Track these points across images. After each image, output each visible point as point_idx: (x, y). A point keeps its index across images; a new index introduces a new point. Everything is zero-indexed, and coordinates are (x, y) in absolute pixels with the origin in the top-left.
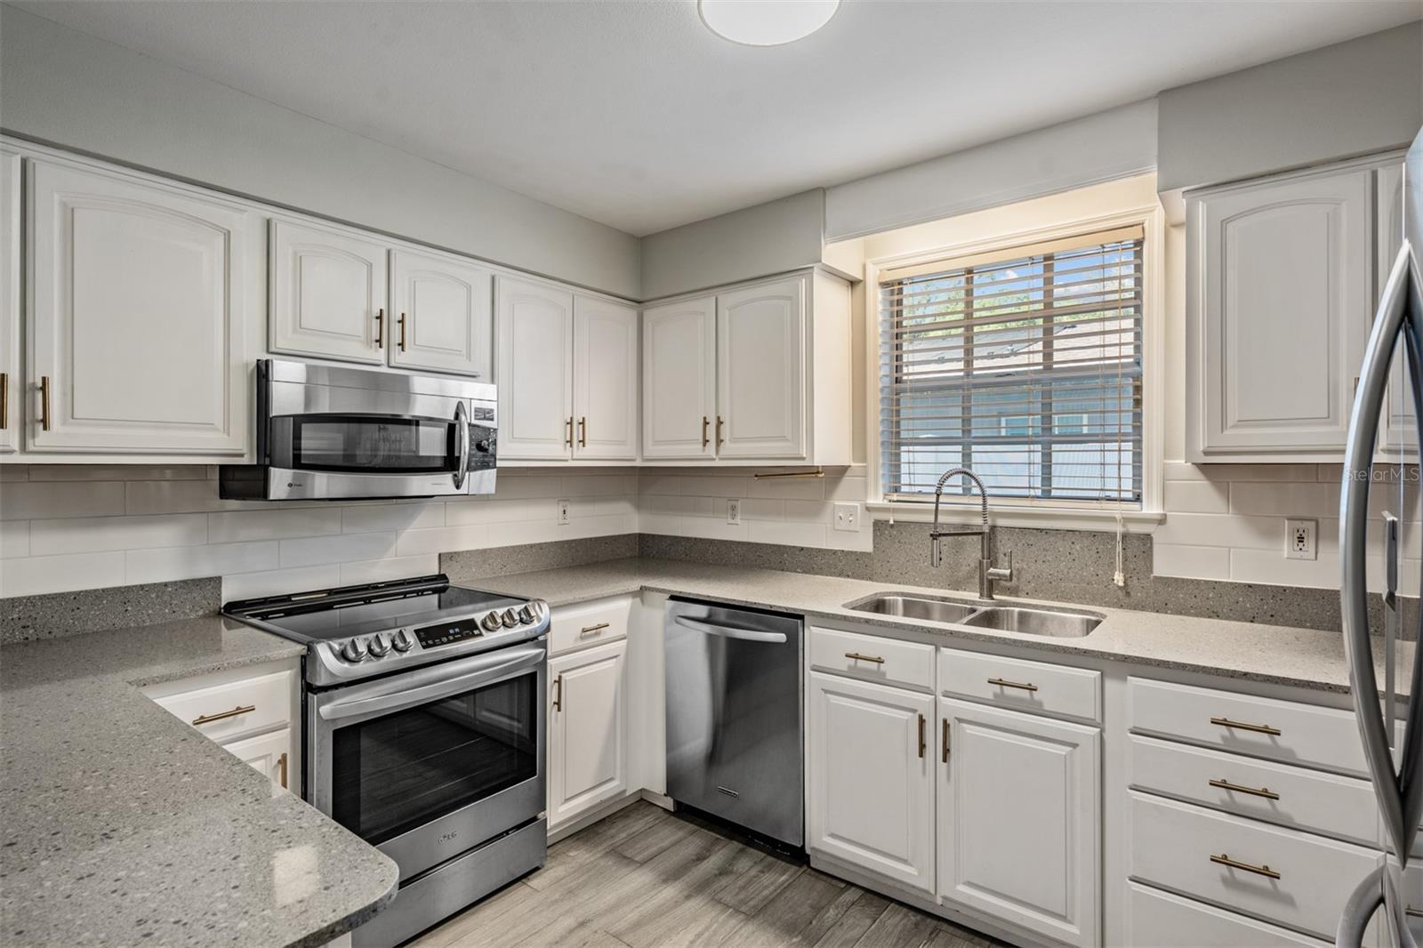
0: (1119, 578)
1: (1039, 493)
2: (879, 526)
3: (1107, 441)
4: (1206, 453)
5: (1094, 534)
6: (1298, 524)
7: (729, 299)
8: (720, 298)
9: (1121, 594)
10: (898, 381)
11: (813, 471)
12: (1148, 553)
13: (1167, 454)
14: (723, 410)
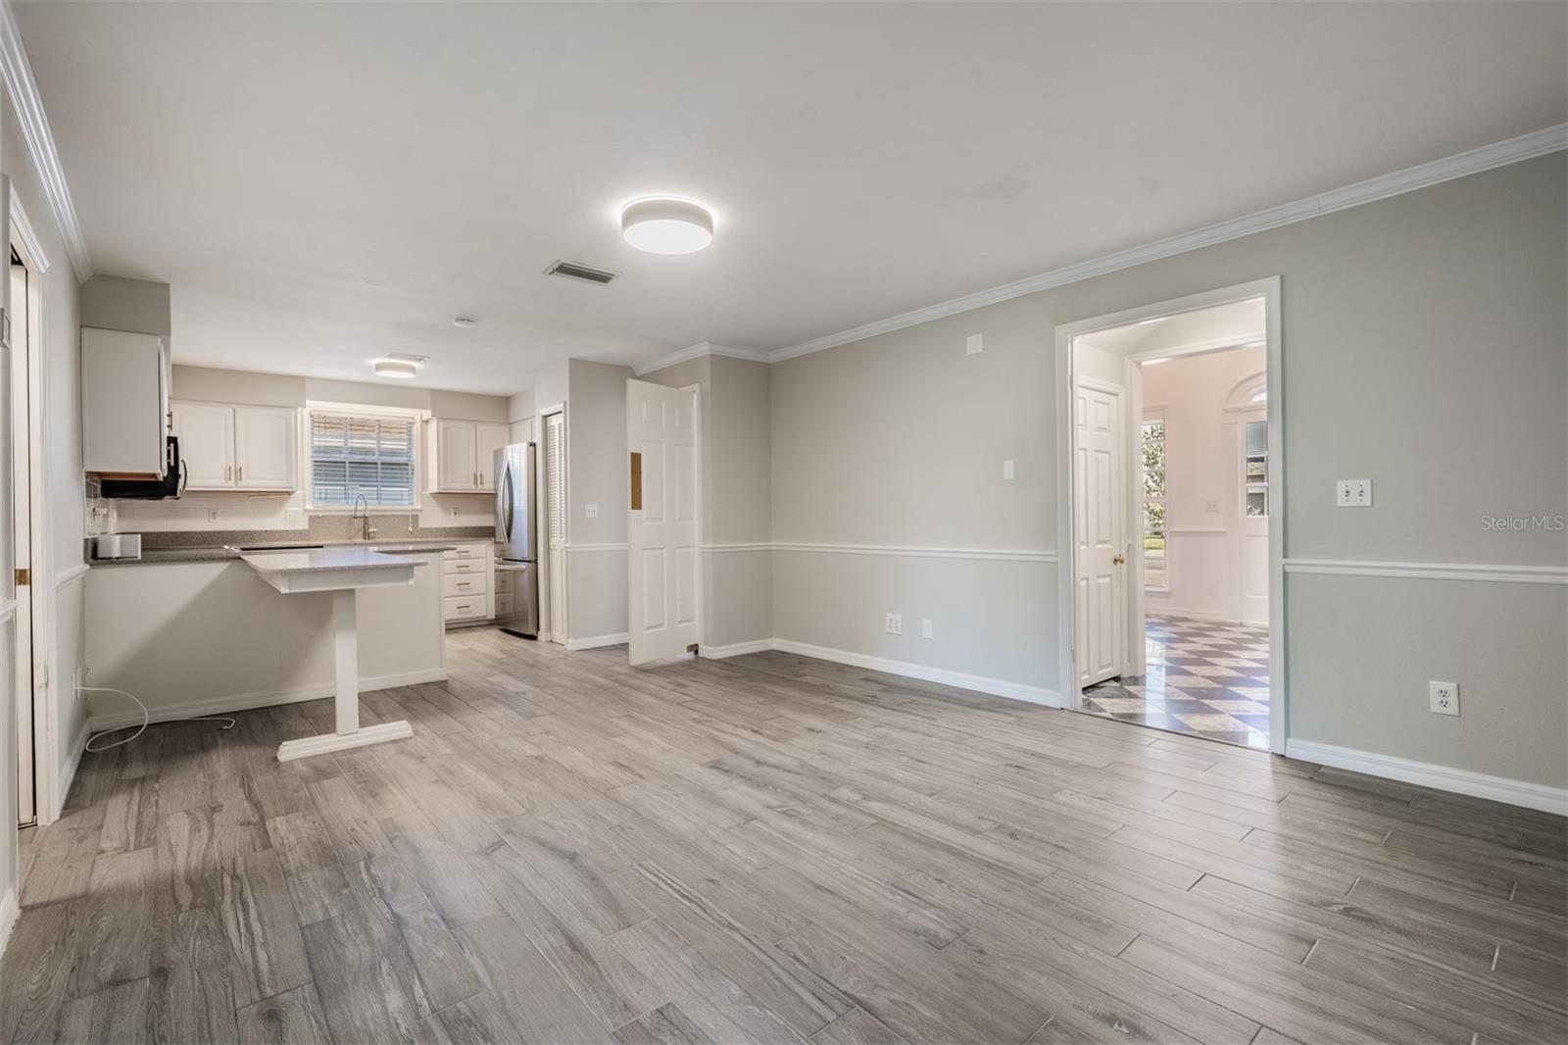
0: (410, 529)
2: (311, 518)
4: (442, 489)
5: (401, 516)
6: (455, 509)
7: (241, 412)
8: (237, 410)
9: (409, 534)
12: (417, 520)
13: (423, 490)
14: (241, 463)
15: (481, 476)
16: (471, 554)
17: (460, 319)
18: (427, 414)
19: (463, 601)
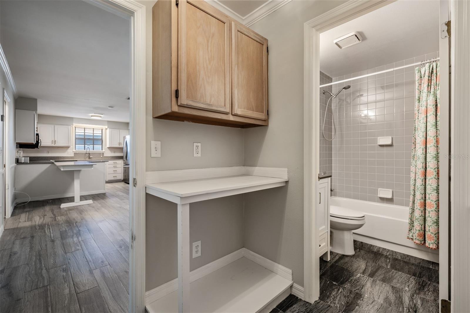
0: (102, 156)
1: (93, 150)
2: (75, 153)
3: (99, 145)
5: (99, 153)
6: (114, 151)
8: (55, 126)
10: (76, 138)
12: (104, 154)
13: (105, 146)
14: (56, 139)
15: (121, 143)
16: (117, 163)
17: (109, 107)
18: (106, 127)
19: (115, 175)
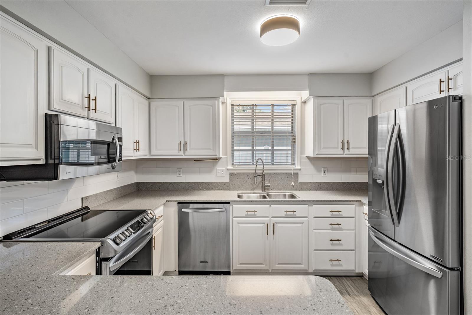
0: (293, 183)
1: (271, 164)
2: (232, 175)
3: (288, 151)
4: (317, 155)
5: (287, 173)
6: (324, 169)
7: (187, 104)
8: (185, 102)
9: (292, 187)
10: (233, 133)
11: (216, 159)
12: (298, 177)
13: (301, 154)
14: (187, 139)
15: (348, 142)
16: (343, 213)
19: (335, 255)
